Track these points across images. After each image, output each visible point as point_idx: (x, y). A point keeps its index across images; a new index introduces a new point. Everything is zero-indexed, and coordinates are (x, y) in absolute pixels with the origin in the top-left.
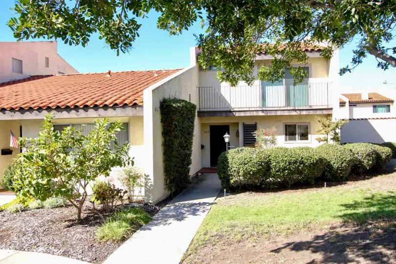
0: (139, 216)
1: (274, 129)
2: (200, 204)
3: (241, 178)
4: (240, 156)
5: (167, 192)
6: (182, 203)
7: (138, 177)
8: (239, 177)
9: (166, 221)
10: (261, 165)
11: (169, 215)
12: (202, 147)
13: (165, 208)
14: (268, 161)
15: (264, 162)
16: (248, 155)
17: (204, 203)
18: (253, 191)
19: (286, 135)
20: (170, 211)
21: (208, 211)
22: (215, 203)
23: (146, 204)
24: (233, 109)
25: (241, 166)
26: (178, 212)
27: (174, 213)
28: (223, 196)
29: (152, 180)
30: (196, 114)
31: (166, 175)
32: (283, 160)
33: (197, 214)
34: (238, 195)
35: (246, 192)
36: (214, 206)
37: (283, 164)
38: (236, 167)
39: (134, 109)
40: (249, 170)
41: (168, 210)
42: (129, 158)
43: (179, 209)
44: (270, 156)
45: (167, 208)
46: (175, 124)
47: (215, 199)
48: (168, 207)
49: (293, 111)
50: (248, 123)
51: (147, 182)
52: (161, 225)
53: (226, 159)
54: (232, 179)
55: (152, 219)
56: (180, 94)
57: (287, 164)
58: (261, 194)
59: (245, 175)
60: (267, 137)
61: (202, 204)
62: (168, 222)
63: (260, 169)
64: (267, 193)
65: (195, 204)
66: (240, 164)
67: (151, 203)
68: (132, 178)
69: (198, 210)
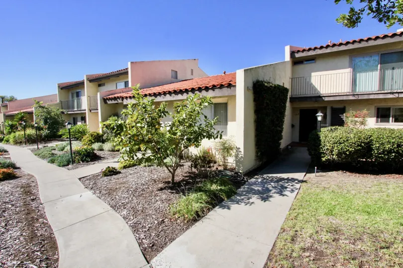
0: (223, 188)
1: (365, 111)
2: (288, 179)
3: (334, 156)
4: (334, 135)
5: (258, 163)
6: (270, 175)
7: (232, 149)
8: (332, 156)
9: (248, 199)
10: (360, 146)
11: (254, 190)
12: (293, 126)
13: (253, 180)
14: (369, 142)
15: (363, 143)
16: (345, 134)
17: (292, 179)
18: (346, 171)
19: (378, 117)
20: (257, 184)
21: (297, 191)
22: (305, 181)
23: (236, 173)
24: (322, 94)
25: (336, 145)
26: (264, 187)
27: (260, 189)
28: (314, 172)
29: (243, 153)
30: (288, 100)
31: (258, 148)
32: (389, 142)
33: (284, 193)
34: (329, 173)
35: (339, 170)
36: (304, 184)
37: (389, 146)
38: (330, 146)
39: (229, 89)
40: (345, 150)
41: (255, 184)
42: (218, 132)
43: (266, 183)
44: (371, 136)
45: (254, 180)
46: (267, 102)
47: (305, 176)
48: (257, 178)
49: (389, 94)
50: (336, 106)
51: (238, 154)
52: (243, 204)
53: (318, 138)
54: (323, 157)
55: (235, 193)
56: (275, 80)
57: (396, 146)
58: (358, 175)
59: (339, 154)
60: (356, 119)
61: (290, 180)
62: (251, 201)
63: (359, 150)
64: (365, 175)
65: (283, 179)
66: (334, 143)
67: (241, 173)
68: (226, 149)
69: (286, 188)
